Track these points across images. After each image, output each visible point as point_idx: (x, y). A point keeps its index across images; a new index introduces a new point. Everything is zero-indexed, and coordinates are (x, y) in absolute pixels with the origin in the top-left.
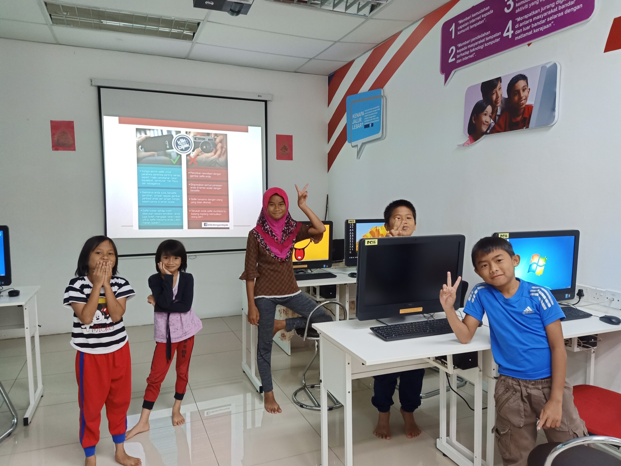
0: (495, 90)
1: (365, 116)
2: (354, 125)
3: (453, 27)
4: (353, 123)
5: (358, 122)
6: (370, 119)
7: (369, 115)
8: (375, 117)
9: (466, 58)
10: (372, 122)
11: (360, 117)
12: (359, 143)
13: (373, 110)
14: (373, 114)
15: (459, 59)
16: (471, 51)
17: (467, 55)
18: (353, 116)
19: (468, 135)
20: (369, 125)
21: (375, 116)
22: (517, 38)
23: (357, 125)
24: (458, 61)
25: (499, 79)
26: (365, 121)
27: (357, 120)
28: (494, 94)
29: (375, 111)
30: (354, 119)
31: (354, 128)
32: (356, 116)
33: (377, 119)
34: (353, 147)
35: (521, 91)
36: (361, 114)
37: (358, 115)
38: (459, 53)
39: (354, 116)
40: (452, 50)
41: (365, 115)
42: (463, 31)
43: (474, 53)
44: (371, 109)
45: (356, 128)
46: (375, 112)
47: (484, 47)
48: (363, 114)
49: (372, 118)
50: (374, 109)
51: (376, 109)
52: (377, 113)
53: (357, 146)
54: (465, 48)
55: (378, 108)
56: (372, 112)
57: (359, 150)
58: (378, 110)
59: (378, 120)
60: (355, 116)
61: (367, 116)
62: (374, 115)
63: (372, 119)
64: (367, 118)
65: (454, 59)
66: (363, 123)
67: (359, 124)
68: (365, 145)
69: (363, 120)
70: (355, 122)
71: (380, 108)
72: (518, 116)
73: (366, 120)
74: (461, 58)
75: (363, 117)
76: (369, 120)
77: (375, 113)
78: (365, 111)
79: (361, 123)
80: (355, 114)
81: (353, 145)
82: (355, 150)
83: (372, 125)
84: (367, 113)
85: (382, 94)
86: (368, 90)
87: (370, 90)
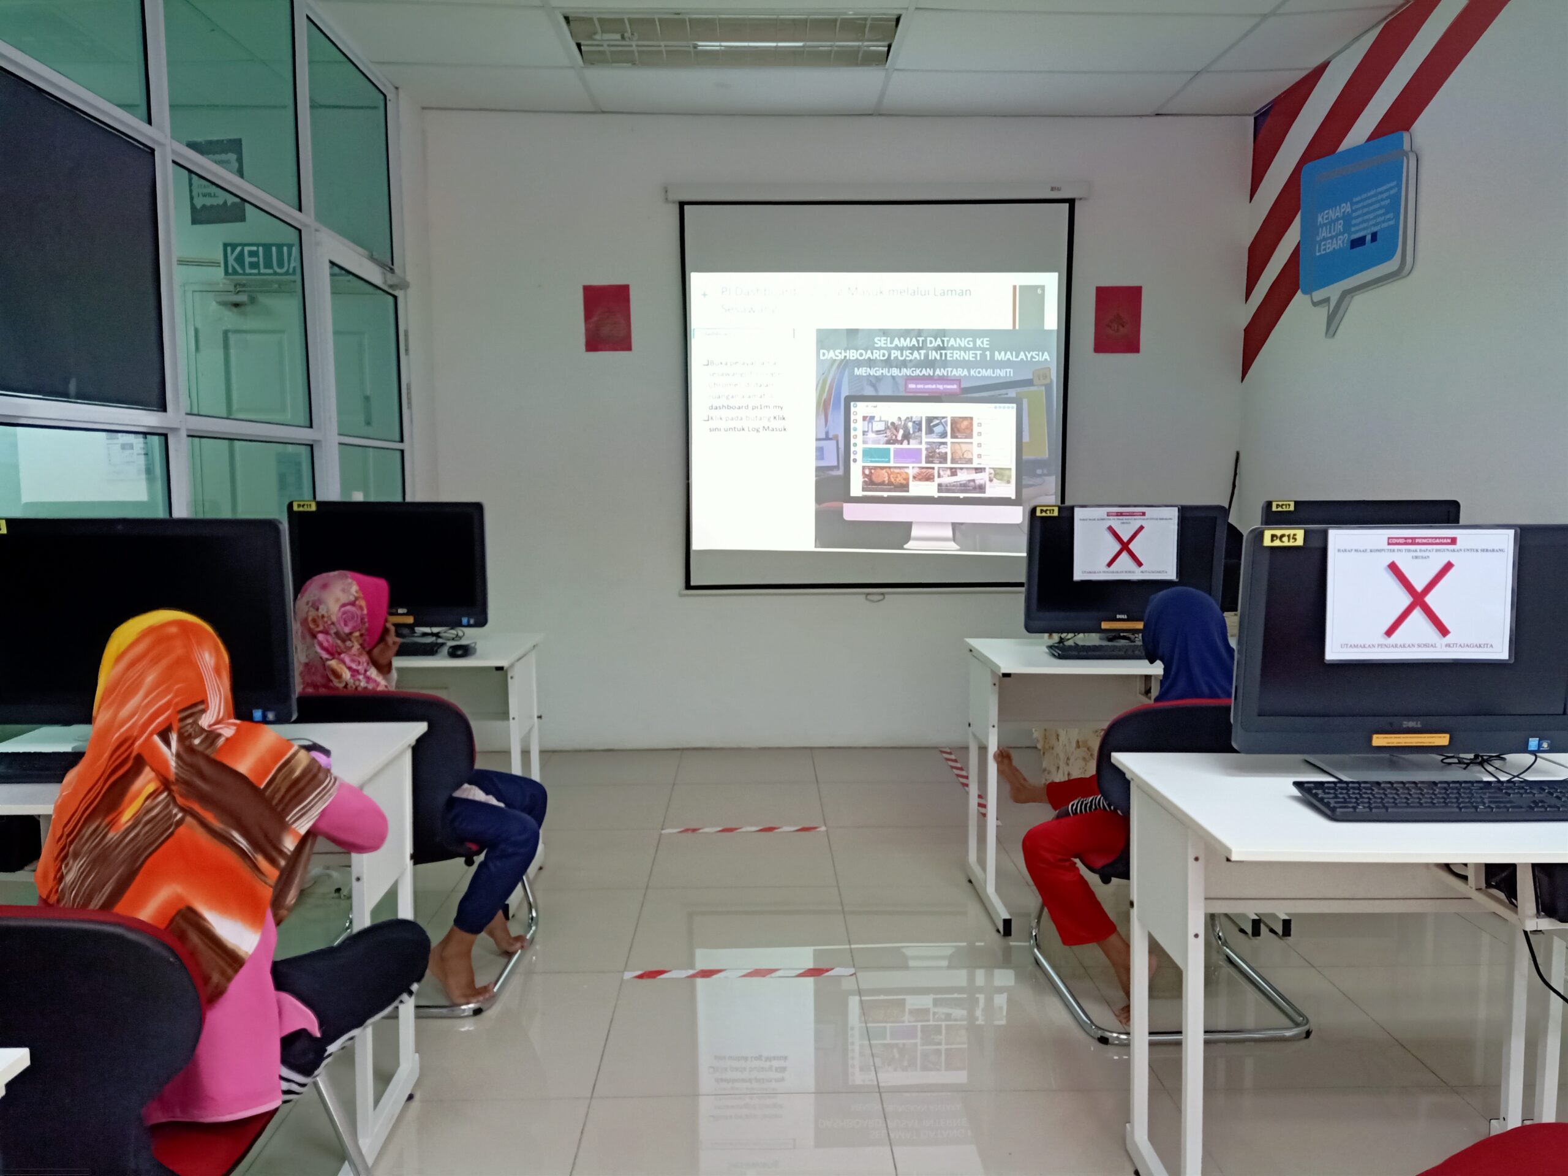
1: (1354, 215)
2: (1321, 241)
4: (1318, 239)
5: (1334, 234)
6: (1368, 220)
7: (1365, 210)
8: (1381, 215)
10: (1374, 229)
11: (1338, 219)
12: (1333, 291)
13: (1377, 197)
14: (1377, 206)
18: (1320, 219)
20: (1364, 238)
21: (1382, 211)
23: (1330, 241)
26: (1353, 229)
27: (1330, 228)
29: (1385, 195)
30: (1322, 226)
31: (1319, 251)
32: (1327, 219)
33: (1389, 220)
34: (1315, 304)
36: (1342, 210)
37: (1333, 214)
39: (1323, 217)
41: (1353, 211)
44: (1372, 193)
45: (1328, 251)
46: (1382, 200)
48: (1349, 210)
49: (1375, 218)
50: (1381, 193)
51: (1386, 192)
52: (1388, 201)
53: (1327, 300)
55: (1391, 188)
56: (1374, 199)
57: (1333, 311)
58: (1392, 192)
59: (1393, 222)
60: (1325, 217)
61: (1359, 212)
62: (1380, 208)
63: (1373, 222)
64: (1360, 220)
66: (1346, 235)
67: (1335, 239)
68: (1352, 297)
69: (1347, 226)
70: (1324, 233)
71: (1399, 185)
73: (1357, 225)
75: (1347, 219)
76: (1365, 225)
77: (1383, 203)
78: (1355, 200)
79: (1339, 237)
80: (1327, 211)
81: (1315, 300)
82: (1323, 313)
83: (1374, 236)
84: (1359, 206)
85: (1406, 147)
86: (1366, 139)
87: (1369, 141)
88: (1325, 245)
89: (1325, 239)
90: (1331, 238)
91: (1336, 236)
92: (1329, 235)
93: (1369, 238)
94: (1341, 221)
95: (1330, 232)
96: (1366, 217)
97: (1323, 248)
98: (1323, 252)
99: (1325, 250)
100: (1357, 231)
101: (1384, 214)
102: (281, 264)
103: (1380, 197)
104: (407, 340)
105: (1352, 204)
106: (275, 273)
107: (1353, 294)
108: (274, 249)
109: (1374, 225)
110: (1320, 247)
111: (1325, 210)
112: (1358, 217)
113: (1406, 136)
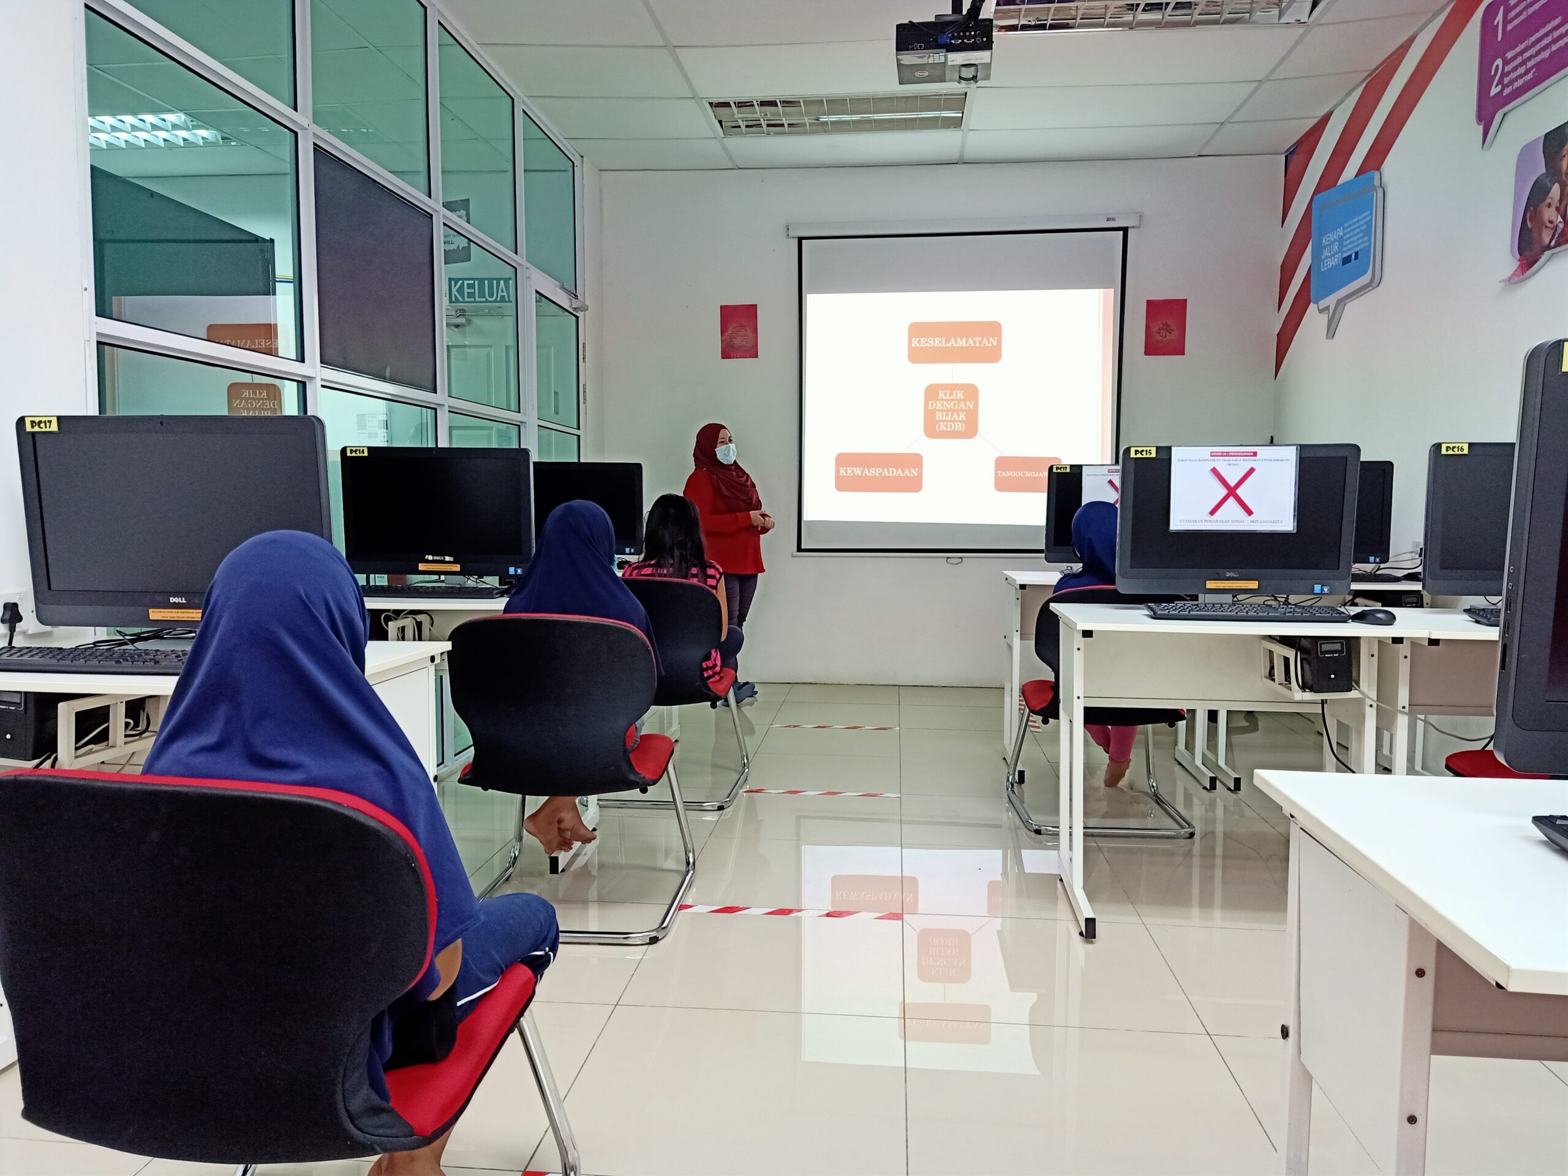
0: (1566, 147)
1: (1345, 238)
2: (1325, 259)
3: (1500, 17)
4: (1323, 258)
5: (1332, 253)
6: (1354, 242)
7: (1352, 234)
9: (1520, 82)
10: (1357, 249)
11: (1335, 241)
12: (1333, 300)
13: (1358, 221)
14: (1358, 230)
15: (1508, 85)
16: (1529, 64)
17: (1521, 76)
18: (1324, 241)
19: (1518, 256)
20: (1351, 255)
21: (1361, 235)
23: (1330, 259)
24: (1507, 91)
26: (1344, 249)
27: (1330, 249)
28: (1564, 157)
29: (1364, 221)
30: (1325, 247)
31: (1323, 268)
32: (1328, 241)
33: (1366, 241)
34: (1320, 311)
36: (1338, 234)
37: (1332, 237)
38: (1509, 73)
39: (1326, 239)
40: (1497, 66)
41: (1345, 234)
42: (1516, 22)
43: (1534, 70)
44: (1356, 219)
45: (1329, 267)
46: (1361, 226)
47: (1552, 54)
48: (1342, 234)
49: (1358, 239)
50: (1361, 219)
51: (1364, 218)
52: (1365, 227)
53: (1328, 308)
54: (1519, 60)
55: (1367, 216)
56: (1355, 226)
57: (1331, 317)
58: (1368, 219)
59: (1367, 244)
60: (1328, 239)
61: (1348, 236)
63: (1355, 244)
65: (1500, 87)
66: (1340, 254)
67: (1333, 258)
68: (1345, 305)
69: (1341, 247)
70: (1326, 253)
71: (1371, 214)
73: (1346, 246)
74: (1511, 83)
75: (1340, 240)
76: (1352, 245)
77: (1362, 228)
78: (1345, 226)
79: (1336, 256)
80: (1328, 235)
81: (1320, 308)
82: (1324, 318)
83: (1357, 253)
84: (1345, 232)
85: (1377, 183)
86: (1354, 176)
87: (1357, 176)
88: (1327, 262)
89: (1327, 257)
90: (1331, 257)
91: (1335, 254)
92: (1330, 254)
93: (1353, 256)
94: (1337, 243)
95: (1330, 252)
96: (1352, 239)
97: (1326, 264)
98: (1326, 269)
99: (1327, 266)
100: (1345, 252)
101: (1362, 237)
102: (491, 295)
103: (1360, 223)
104: (584, 351)
105: (1344, 229)
106: (487, 301)
107: (1346, 301)
108: (486, 282)
109: (1358, 245)
110: (1324, 264)
111: (1326, 234)
112: (1347, 240)
113: (1376, 174)
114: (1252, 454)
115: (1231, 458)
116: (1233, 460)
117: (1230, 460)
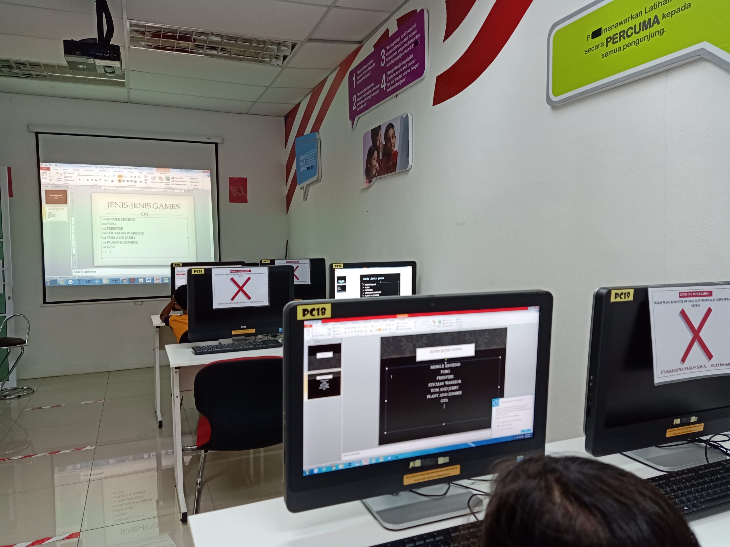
0: (378, 137)
1: (307, 158)
3: (354, 78)
4: (300, 166)
5: (303, 165)
9: (362, 107)
12: (304, 184)
15: (359, 107)
16: (365, 100)
17: (362, 104)
18: (300, 159)
19: (366, 179)
22: (388, 90)
24: (358, 109)
25: (380, 127)
26: (307, 164)
27: (303, 162)
28: (378, 140)
33: (315, 161)
34: (301, 189)
35: (391, 138)
36: (305, 157)
37: (303, 158)
38: (358, 102)
40: (354, 98)
42: (360, 81)
43: (366, 102)
44: (311, 151)
45: (303, 170)
47: (372, 98)
49: (312, 160)
50: (313, 152)
54: (361, 97)
56: (311, 154)
57: (305, 192)
58: (315, 152)
59: (315, 163)
61: (309, 158)
68: (310, 187)
69: (306, 162)
70: (301, 164)
71: (317, 150)
72: (391, 161)
73: (308, 162)
77: (313, 156)
78: (307, 153)
79: (305, 166)
81: (301, 187)
84: (308, 155)
85: (317, 137)
86: (310, 132)
87: (310, 133)
93: (311, 167)
94: (305, 160)
96: (310, 160)
101: (314, 159)
109: (312, 163)
110: (301, 169)
111: (301, 156)
113: (317, 133)
114: (249, 271)
115: (239, 273)
116: (240, 274)
117: (239, 274)
